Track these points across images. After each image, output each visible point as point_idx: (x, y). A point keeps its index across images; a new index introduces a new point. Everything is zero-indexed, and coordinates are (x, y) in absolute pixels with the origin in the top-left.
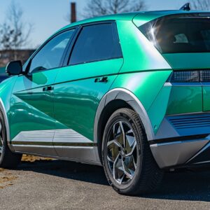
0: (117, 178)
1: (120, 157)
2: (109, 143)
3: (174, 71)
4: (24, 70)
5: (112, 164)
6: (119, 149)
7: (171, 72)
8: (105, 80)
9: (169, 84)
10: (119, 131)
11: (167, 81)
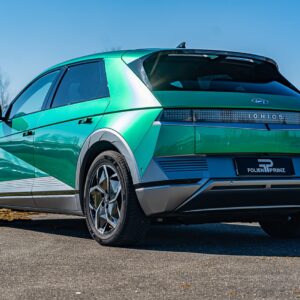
0: (99, 227)
1: (103, 204)
2: (92, 189)
3: (165, 109)
4: (3, 116)
5: (94, 212)
6: (103, 195)
7: (160, 110)
8: (89, 121)
11: (156, 120)
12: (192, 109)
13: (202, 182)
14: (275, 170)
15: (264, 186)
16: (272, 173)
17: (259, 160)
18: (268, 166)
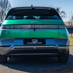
13: (11, 47)
14: (38, 43)
15: (33, 48)
18: (35, 42)
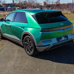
0: (27, 51)
1: (28, 46)
2: (25, 43)
3: (42, 29)
5: (26, 47)
6: (28, 45)
7: (41, 29)
8: (23, 28)
9: (41, 33)
10: (27, 41)
11: (40, 32)
12: (48, 29)
16: (64, 40)
17: (62, 37)
